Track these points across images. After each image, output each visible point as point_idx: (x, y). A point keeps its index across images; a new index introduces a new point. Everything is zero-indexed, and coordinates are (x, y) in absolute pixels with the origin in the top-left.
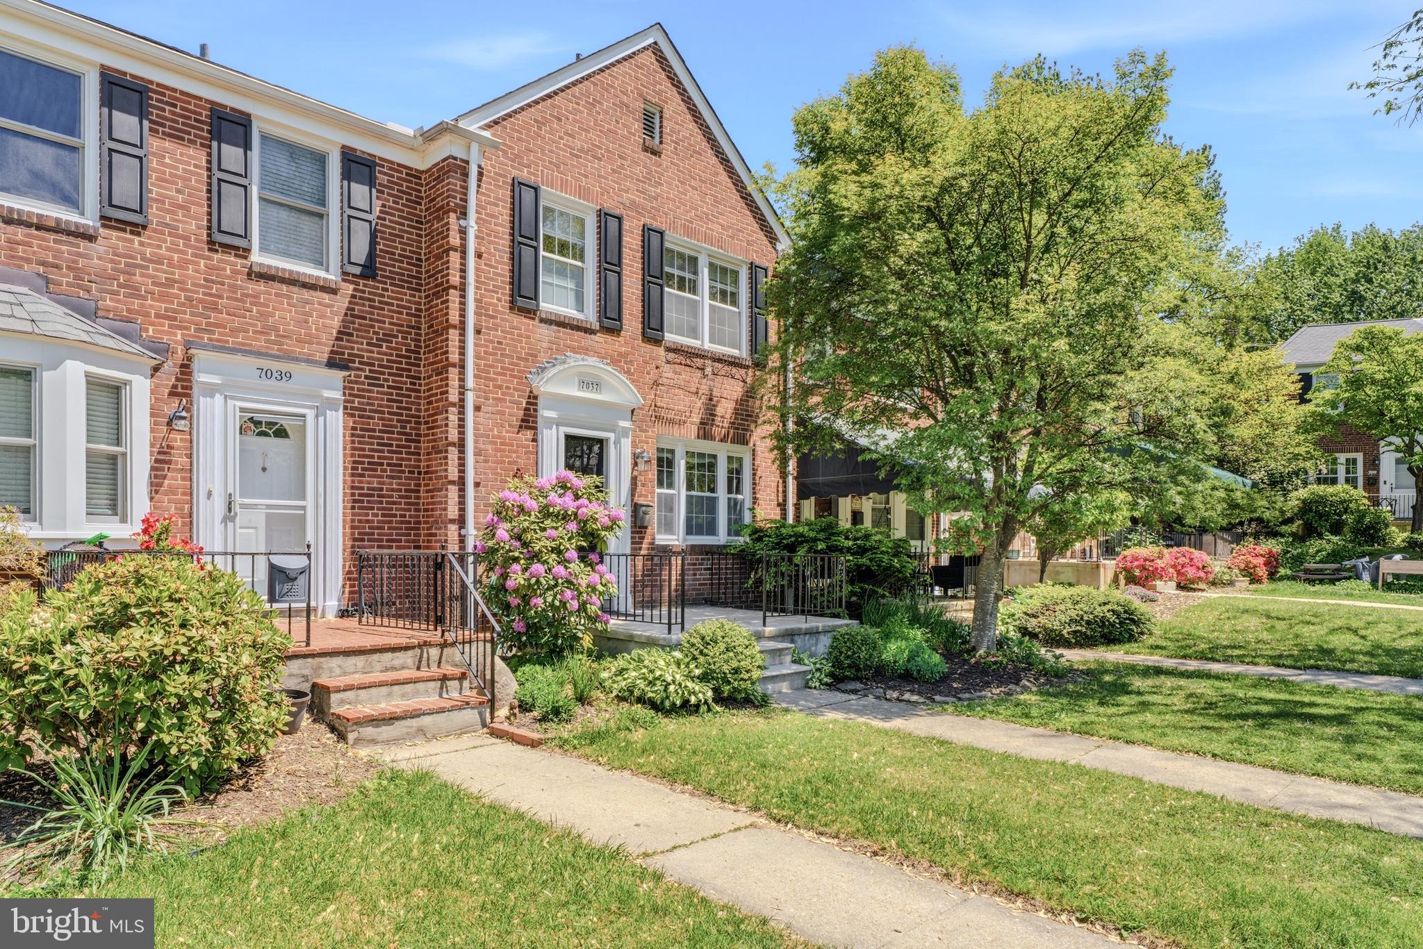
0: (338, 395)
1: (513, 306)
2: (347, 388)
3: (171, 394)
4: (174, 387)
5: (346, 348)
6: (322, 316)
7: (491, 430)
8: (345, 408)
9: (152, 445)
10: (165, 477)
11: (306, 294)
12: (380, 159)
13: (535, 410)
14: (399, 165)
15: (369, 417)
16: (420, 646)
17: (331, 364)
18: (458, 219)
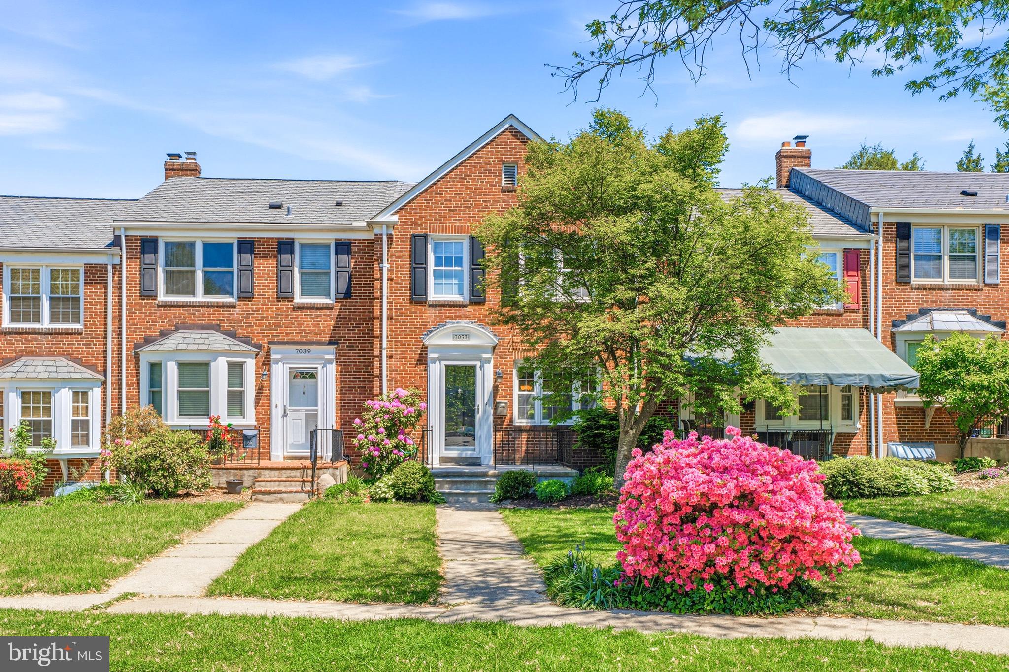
0: (332, 357)
1: (412, 302)
2: (338, 354)
3: (263, 365)
4: (264, 361)
5: (337, 334)
6: (326, 321)
7: (400, 367)
8: (337, 362)
9: (256, 386)
10: (260, 399)
11: (318, 312)
12: (354, 240)
13: (426, 354)
14: (363, 240)
15: (349, 365)
16: (303, 468)
17: (330, 343)
18: (379, 264)
